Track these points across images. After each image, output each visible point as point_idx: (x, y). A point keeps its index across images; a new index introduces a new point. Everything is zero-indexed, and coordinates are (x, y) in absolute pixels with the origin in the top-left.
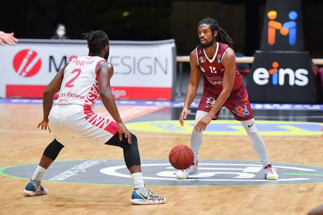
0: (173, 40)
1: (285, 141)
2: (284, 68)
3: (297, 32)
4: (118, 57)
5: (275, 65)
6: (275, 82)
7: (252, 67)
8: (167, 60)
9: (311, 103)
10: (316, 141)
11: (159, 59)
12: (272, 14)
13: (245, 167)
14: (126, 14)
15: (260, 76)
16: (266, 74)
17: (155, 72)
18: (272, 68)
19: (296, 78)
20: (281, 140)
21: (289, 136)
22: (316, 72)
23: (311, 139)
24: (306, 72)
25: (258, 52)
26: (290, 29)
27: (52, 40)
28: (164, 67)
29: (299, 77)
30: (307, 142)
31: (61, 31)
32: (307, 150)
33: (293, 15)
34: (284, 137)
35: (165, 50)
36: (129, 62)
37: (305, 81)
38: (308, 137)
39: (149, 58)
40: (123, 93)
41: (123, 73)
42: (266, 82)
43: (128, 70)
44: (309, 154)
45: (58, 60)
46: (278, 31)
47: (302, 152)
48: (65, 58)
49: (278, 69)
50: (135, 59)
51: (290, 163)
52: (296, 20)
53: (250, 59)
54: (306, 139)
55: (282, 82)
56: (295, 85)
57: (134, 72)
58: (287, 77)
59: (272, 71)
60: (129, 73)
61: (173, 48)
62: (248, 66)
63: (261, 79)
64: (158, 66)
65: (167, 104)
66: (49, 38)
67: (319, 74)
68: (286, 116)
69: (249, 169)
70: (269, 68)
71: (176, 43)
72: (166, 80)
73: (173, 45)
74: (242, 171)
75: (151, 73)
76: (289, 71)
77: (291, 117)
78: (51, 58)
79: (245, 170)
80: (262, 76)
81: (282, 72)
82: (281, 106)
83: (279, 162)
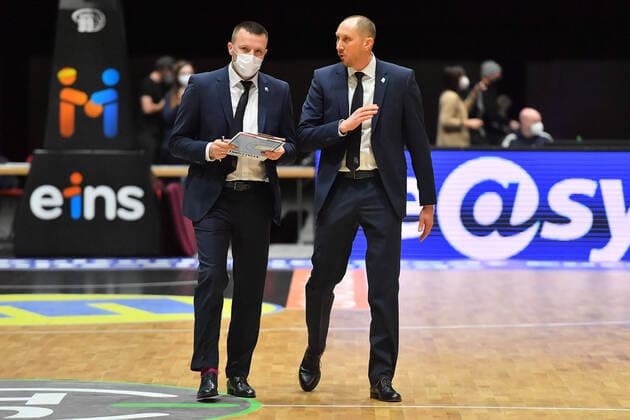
1: (109, 336)
2: (95, 186)
3: (120, 111)
5: (76, 178)
6: (75, 214)
7: (27, 184)
9: (152, 256)
10: (171, 333)
12: (67, 75)
13: (30, 394)
15: (44, 202)
16: (57, 198)
18: (69, 185)
19: (119, 206)
20: (99, 335)
21: (115, 325)
22: (159, 192)
23: (161, 330)
24: (139, 192)
25: (39, 151)
26: (104, 105)
29: (126, 203)
30: (152, 336)
32: (154, 353)
33: (110, 77)
34: (104, 327)
37: (138, 211)
38: (155, 325)
42: (56, 213)
44: (160, 362)
46: (79, 110)
47: (144, 358)
49: (83, 186)
51: (123, 383)
52: (116, 87)
53: (22, 168)
54: (150, 331)
55: (90, 213)
56: (117, 219)
58: (100, 202)
59: (69, 192)
62: (16, 182)
63: (47, 208)
67: (165, 196)
68: (100, 282)
69: (37, 399)
70: (62, 184)
74: (23, 404)
76: (105, 191)
77: (111, 286)
79: (31, 400)
80: (47, 202)
81: (91, 194)
82: (89, 262)
83: (101, 381)
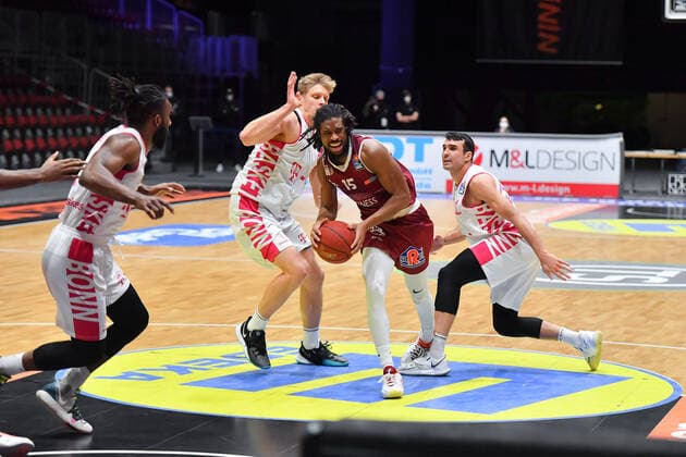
0: (621, 134)
4: (562, 152)
8: (614, 155)
11: (606, 154)
14: (599, 107)
17: (602, 168)
27: (495, 134)
28: (611, 162)
31: (504, 123)
35: (612, 145)
36: (575, 157)
39: (595, 153)
40: (568, 189)
41: (568, 169)
43: (572, 165)
45: (499, 155)
48: (507, 152)
50: (580, 154)
57: (579, 168)
60: (574, 168)
61: (621, 144)
64: (604, 161)
65: (612, 202)
66: (493, 131)
71: (624, 137)
72: (612, 176)
73: (622, 139)
75: (597, 168)
78: (493, 152)
